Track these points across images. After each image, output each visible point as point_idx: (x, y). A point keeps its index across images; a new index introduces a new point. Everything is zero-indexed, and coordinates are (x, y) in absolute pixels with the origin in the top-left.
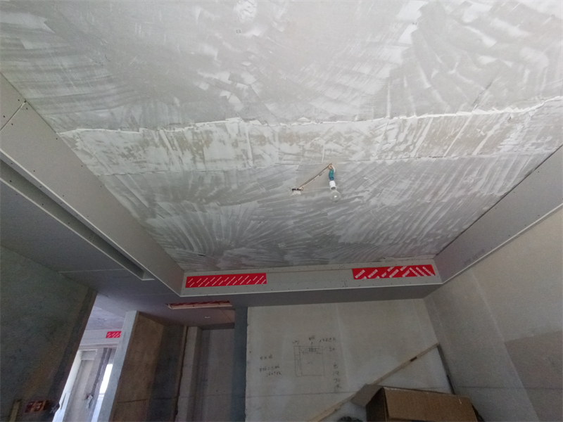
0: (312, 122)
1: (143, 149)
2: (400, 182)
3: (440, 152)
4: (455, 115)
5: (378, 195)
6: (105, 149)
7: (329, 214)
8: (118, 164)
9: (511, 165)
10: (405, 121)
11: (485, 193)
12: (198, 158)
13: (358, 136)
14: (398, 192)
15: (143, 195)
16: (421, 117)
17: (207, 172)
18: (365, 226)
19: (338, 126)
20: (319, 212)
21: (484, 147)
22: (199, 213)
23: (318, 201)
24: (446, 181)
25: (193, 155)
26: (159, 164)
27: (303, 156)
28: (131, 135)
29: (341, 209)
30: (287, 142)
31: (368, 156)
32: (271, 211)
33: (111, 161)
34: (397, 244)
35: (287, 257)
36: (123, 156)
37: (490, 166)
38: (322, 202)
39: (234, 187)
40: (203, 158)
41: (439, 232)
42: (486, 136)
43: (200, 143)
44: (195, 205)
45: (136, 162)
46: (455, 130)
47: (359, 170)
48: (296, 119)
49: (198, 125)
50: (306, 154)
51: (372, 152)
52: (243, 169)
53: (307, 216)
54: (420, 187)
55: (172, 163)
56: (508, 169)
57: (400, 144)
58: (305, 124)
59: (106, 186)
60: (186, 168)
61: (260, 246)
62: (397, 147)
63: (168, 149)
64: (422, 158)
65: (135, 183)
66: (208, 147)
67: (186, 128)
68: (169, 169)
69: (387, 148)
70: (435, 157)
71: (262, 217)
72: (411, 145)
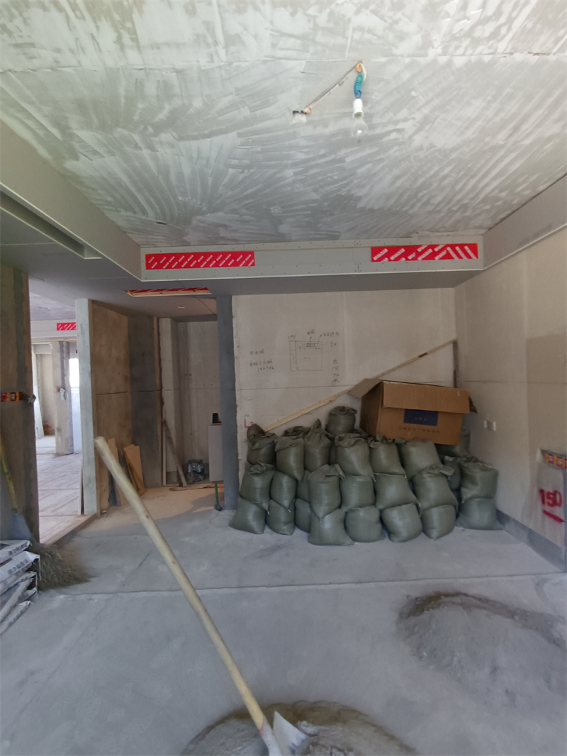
2: (468, 103)
3: (550, 43)
5: (427, 127)
7: (348, 160)
12: (126, 39)
14: (460, 123)
15: (46, 116)
17: (147, 71)
20: (332, 157)
22: (146, 152)
23: (333, 135)
24: (539, 105)
25: (117, 31)
26: (58, 51)
27: (313, 41)
29: (367, 151)
30: (285, 7)
32: (258, 152)
34: (439, 211)
35: (283, 228)
38: (340, 137)
39: (198, 103)
40: (135, 39)
43: (126, 4)
44: (136, 137)
47: (406, 76)
50: (319, 37)
51: (434, 36)
52: (209, 66)
53: (312, 163)
54: (496, 114)
55: (83, 49)
57: (486, 20)
60: (110, 63)
61: (244, 211)
62: (479, 27)
63: (68, 18)
64: (515, 55)
65: (27, 91)
66: (141, 11)
68: (79, 62)
69: (462, 30)
70: (535, 54)
71: (246, 162)
72: (504, 25)
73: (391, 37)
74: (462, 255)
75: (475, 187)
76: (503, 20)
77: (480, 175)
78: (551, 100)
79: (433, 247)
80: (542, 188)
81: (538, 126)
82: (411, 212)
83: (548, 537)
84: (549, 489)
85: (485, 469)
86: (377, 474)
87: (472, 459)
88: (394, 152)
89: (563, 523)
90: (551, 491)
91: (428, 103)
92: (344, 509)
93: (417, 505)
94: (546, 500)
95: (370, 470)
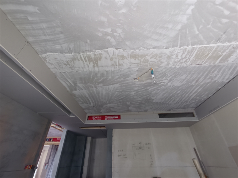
0: (145, 49)
1: (73, 62)
2: (182, 76)
3: (201, 62)
4: (209, 46)
5: (171, 81)
6: (58, 62)
7: (149, 90)
8: (63, 68)
9: (233, 68)
10: (186, 49)
11: (220, 80)
12: (96, 65)
13: (165, 56)
14: (181, 80)
15: (72, 81)
16: (193, 47)
17: (99, 71)
18: (165, 95)
19: (156, 51)
20: (145, 89)
21: (221, 60)
22: (94, 89)
23: (145, 84)
24: (202, 75)
25: (94, 64)
26: (79, 68)
27: (140, 64)
28: (69, 56)
29: (155, 87)
30: (133, 58)
31: (168, 64)
32: (125, 88)
33: (60, 67)
35: (130, 108)
36: (65, 64)
37: (223, 68)
38: (147, 84)
39: (110, 78)
40: (98, 65)
41: (198, 98)
42: (222, 55)
43: (97, 59)
44: (93, 85)
45: (70, 67)
46: (208, 52)
47: (164, 70)
48: (138, 48)
49: (96, 51)
50: (141, 63)
51: (170, 62)
52: (114, 70)
53: (139, 91)
54: (190, 78)
55: (85, 67)
56: (231, 70)
57: (183, 59)
58: (142, 50)
59: (57, 77)
60: (90, 70)
61: (119, 103)
63: (83, 62)
64: (192, 65)
65: (69, 76)
66: (100, 60)
67: (92, 53)
68: (83, 70)
69: (177, 61)
70: (198, 64)
71: (121, 91)
75: (188, 96)
77: (189, 93)
78: (205, 74)
80: (210, 96)
81: (204, 80)
82: (169, 103)
88: (162, 87)
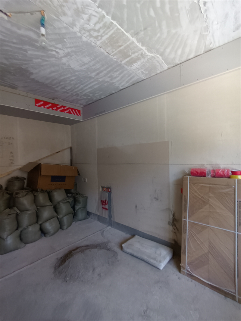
2: (85, 56)
3: (111, 51)
4: (126, 34)
5: (69, 57)
7: (29, 52)
10: (104, 16)
11: (117, 84)
14: (81, 62)
16: (113, 21)
20: (20, 46)
21: (128, 61)
23: (22, 36)
34: (68, 93)
37: (125, 72)
38: (26, 39)
42: (131, 56)
54: (93, 65)
56: (129, 78)
57: (95, 30)
62: (92, 31)
64: (102, 49)
69: (87, 28)
70: (107, 53)
72: (100, 36)
73: (60, 10)
74: (75, 113)
75: (82, 89)
76: (100, 34)
77: (84, 85)
78: (108, 70)
79: (64, 107)
80: (102, 97)
81: (104, 76)
82: (56, 89)
83: (103, 216)
84: (104, 200)
85: (83, 197)
86: (38, 208)
87: (78, 194)
88: (53, 60)
89: (108, 210)
90: (105, 200)
91: (70, 47)
92: (20, 230)
93: (57, 217)
94: (103, 203)
95: (35, 206)
